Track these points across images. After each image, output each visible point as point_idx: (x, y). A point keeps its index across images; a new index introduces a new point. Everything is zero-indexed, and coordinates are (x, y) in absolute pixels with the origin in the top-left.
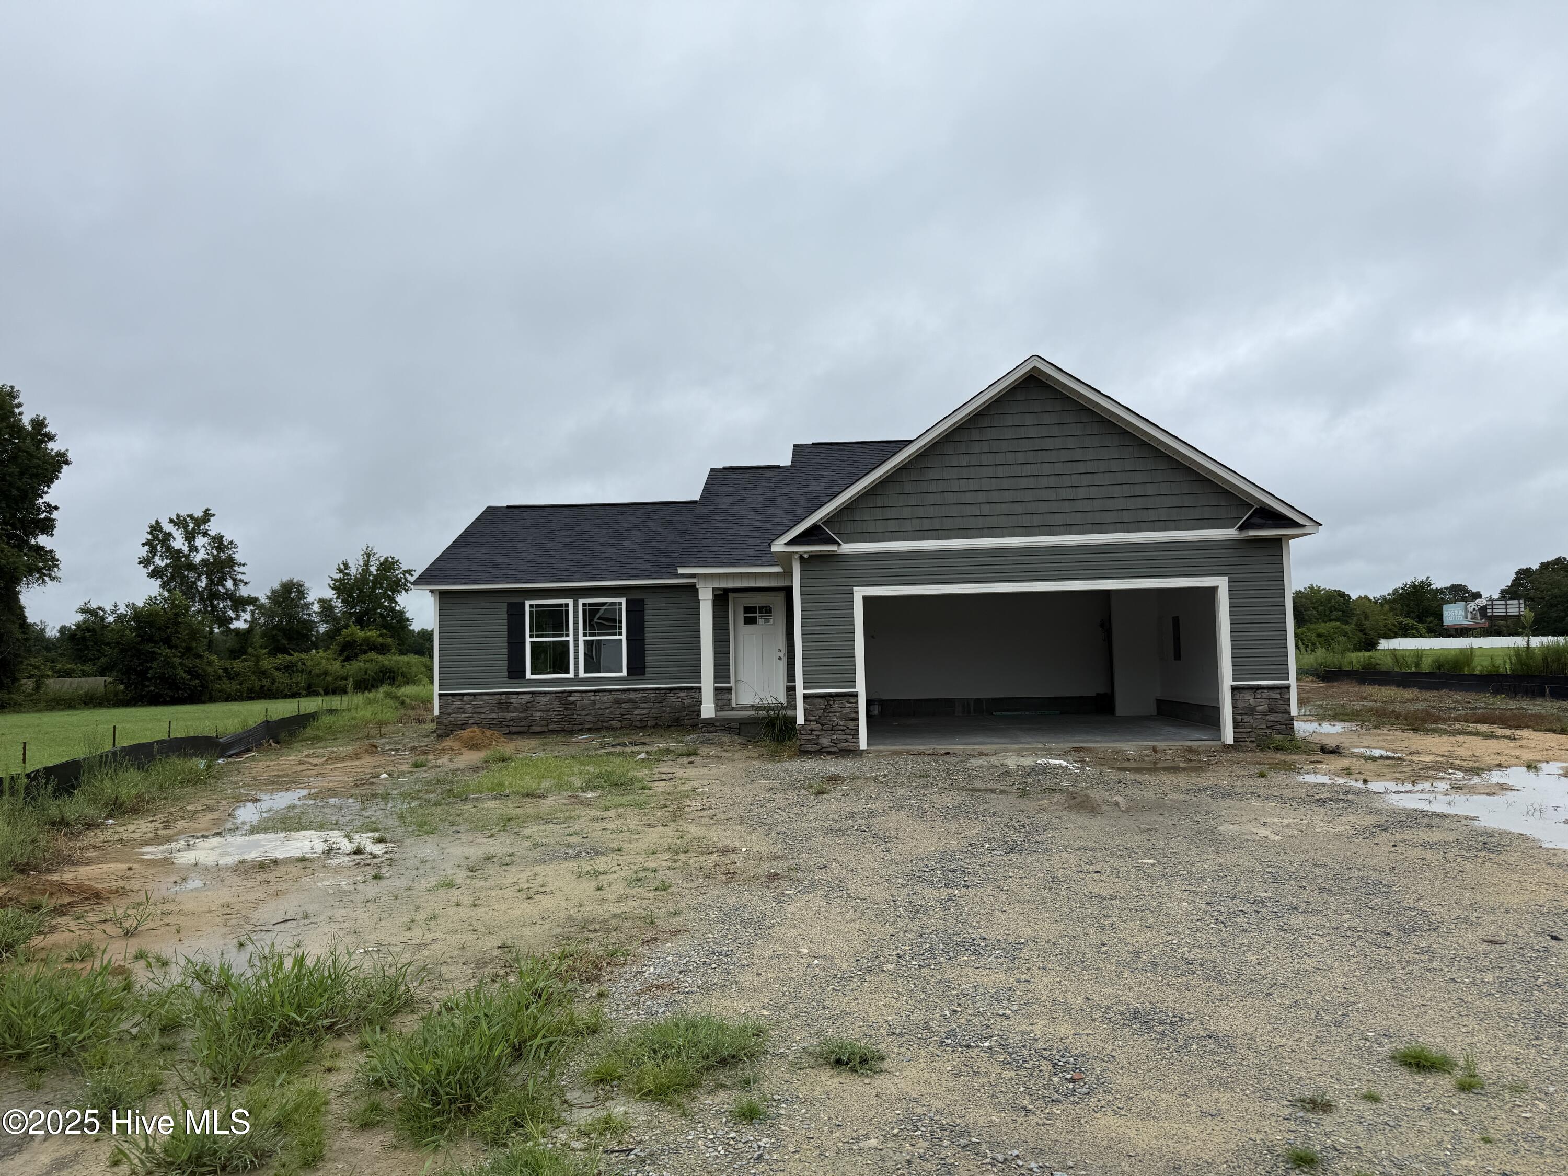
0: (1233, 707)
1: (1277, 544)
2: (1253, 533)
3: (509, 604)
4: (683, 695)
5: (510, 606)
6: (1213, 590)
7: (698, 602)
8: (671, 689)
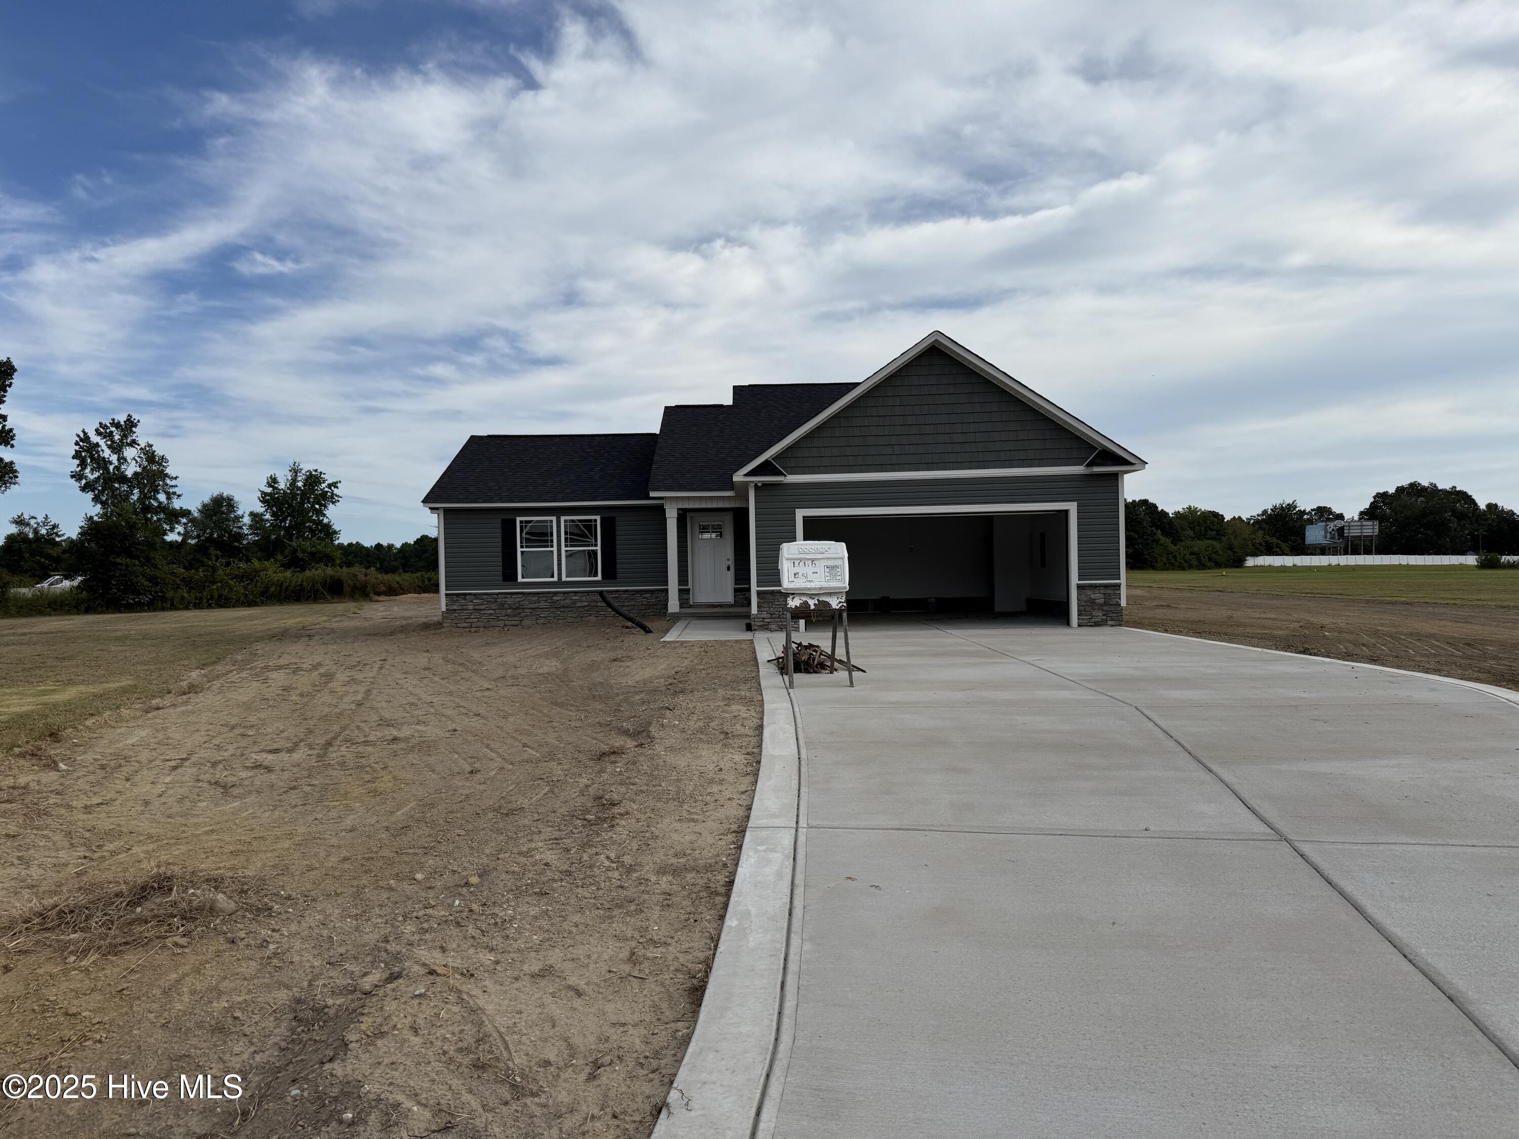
0: (1078, 600)
1: (1114, 480)
2: (1097, 469)
3: (503, 520)
4: (648, 595)
5: (504, 522)
6: (1066, 512)
7: (666, 519)
8: (637, 592)
